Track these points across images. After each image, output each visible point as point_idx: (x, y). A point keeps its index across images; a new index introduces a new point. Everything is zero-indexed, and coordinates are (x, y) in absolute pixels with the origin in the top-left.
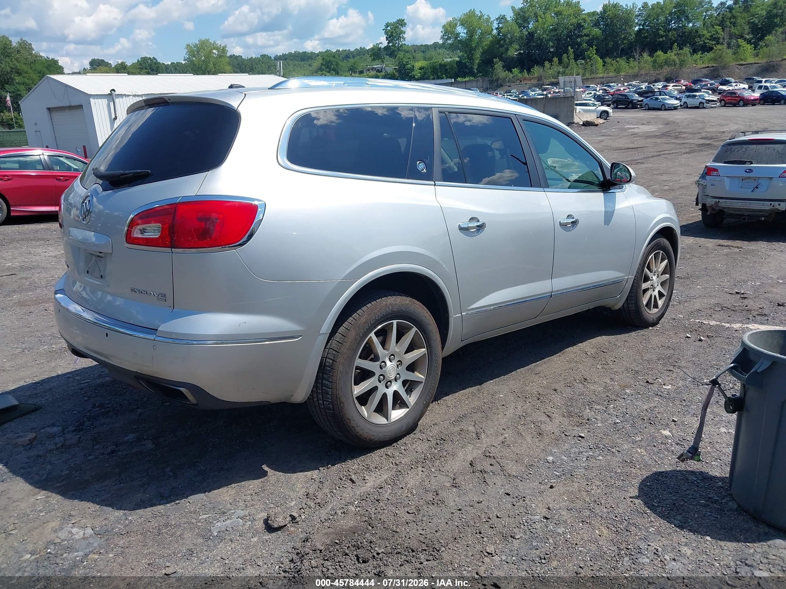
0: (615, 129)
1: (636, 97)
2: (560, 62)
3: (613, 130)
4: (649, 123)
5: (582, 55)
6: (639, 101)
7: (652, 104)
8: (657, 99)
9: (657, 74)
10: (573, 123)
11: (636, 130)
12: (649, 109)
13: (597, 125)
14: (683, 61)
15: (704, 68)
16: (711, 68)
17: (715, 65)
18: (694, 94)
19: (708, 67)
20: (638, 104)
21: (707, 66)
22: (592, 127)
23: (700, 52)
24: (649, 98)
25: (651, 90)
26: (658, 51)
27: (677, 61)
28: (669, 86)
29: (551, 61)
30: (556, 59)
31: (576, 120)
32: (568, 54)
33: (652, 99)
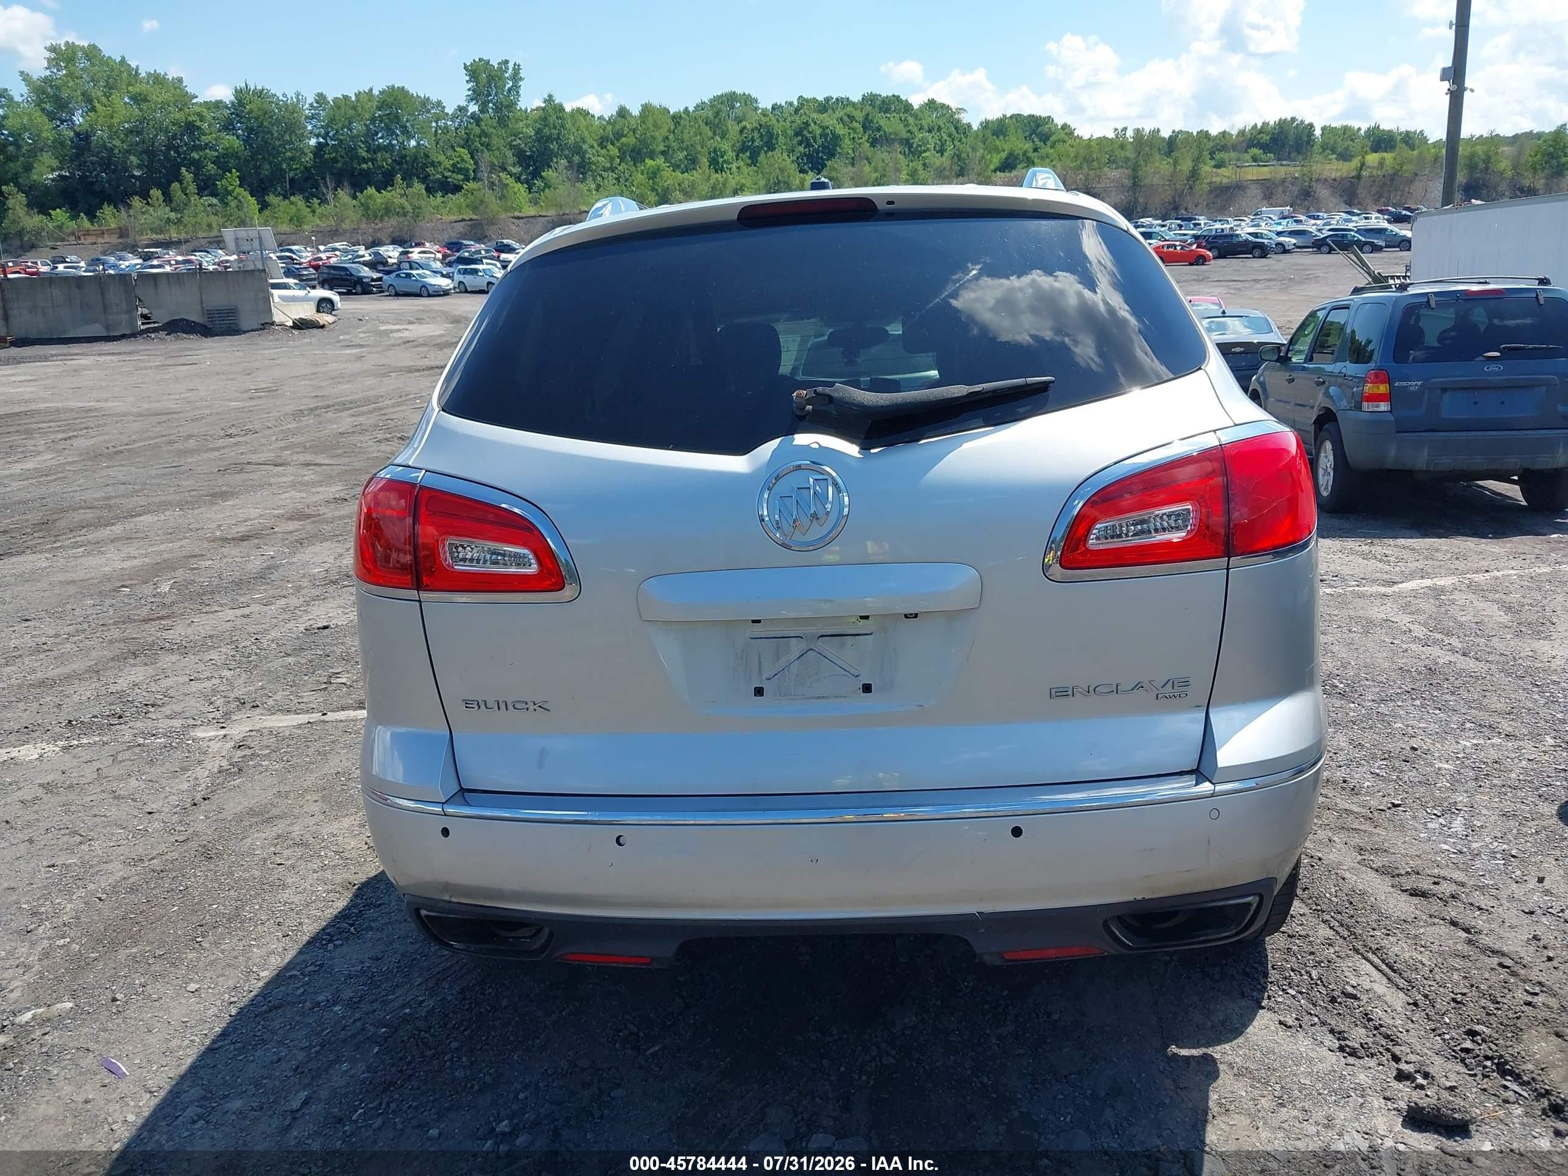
0: (363, 332)
1: (366, 272)
2: (168, 198)
3: (362, 335)
4: (419, 321)
5: (208, 187)
6: (373, 280)
7: (402, 285)
8: (408, 276)
9: (376, 231)
10: (273, 323)
11: (406, 334)
12: (397, 295)
13: (323, 327)
14: (419, 208)
15: (456, 222)
16: (470, 223)
17: (475, 217)
18: (473, 266)
19: (463, 220)
20: (373, 286)
21: (460, 218)
22: (315, 331)
23: (440, 194)
24: (394, 274)
25: (381, 260)
26: (369, 188)
27: (409, 208)
28: (412, 252)
29: (145, 196)
30: (156, 193)
31: (278, 317)
32: (181, 184)
33: (398, 276)
